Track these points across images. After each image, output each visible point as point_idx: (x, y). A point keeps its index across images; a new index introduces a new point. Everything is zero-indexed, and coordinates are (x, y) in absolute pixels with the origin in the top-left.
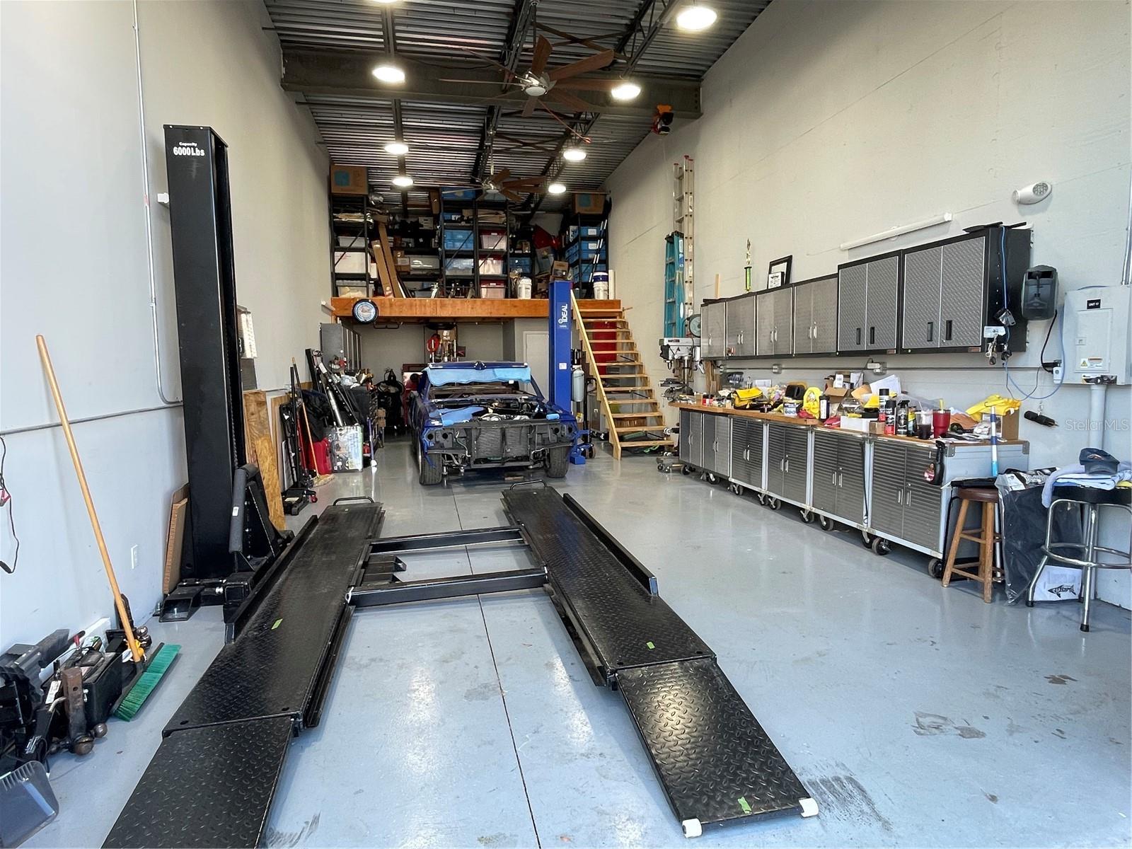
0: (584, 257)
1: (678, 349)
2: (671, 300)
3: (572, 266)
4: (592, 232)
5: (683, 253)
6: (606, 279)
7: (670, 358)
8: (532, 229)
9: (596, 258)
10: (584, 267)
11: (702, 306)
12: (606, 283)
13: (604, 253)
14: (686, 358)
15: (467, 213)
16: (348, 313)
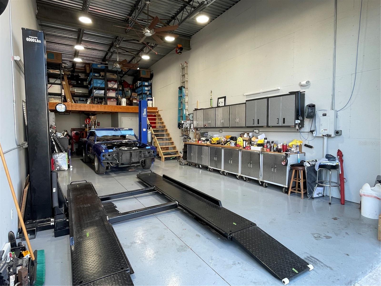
0: (144, 92)
1: (186, 125)
2: (181, 108)
3: (139, 95)
4: (146, 84)
5: (185, 93)
6: (152, 100)
7: (184, 127)
8: (122, 81)
9: (148, 93)
10: (144, 95)
11: (194, 110)
12: (152, 101)
13: (151, 90)
14: (188, 127)
15: (102, 74)
16: (54, 108)
